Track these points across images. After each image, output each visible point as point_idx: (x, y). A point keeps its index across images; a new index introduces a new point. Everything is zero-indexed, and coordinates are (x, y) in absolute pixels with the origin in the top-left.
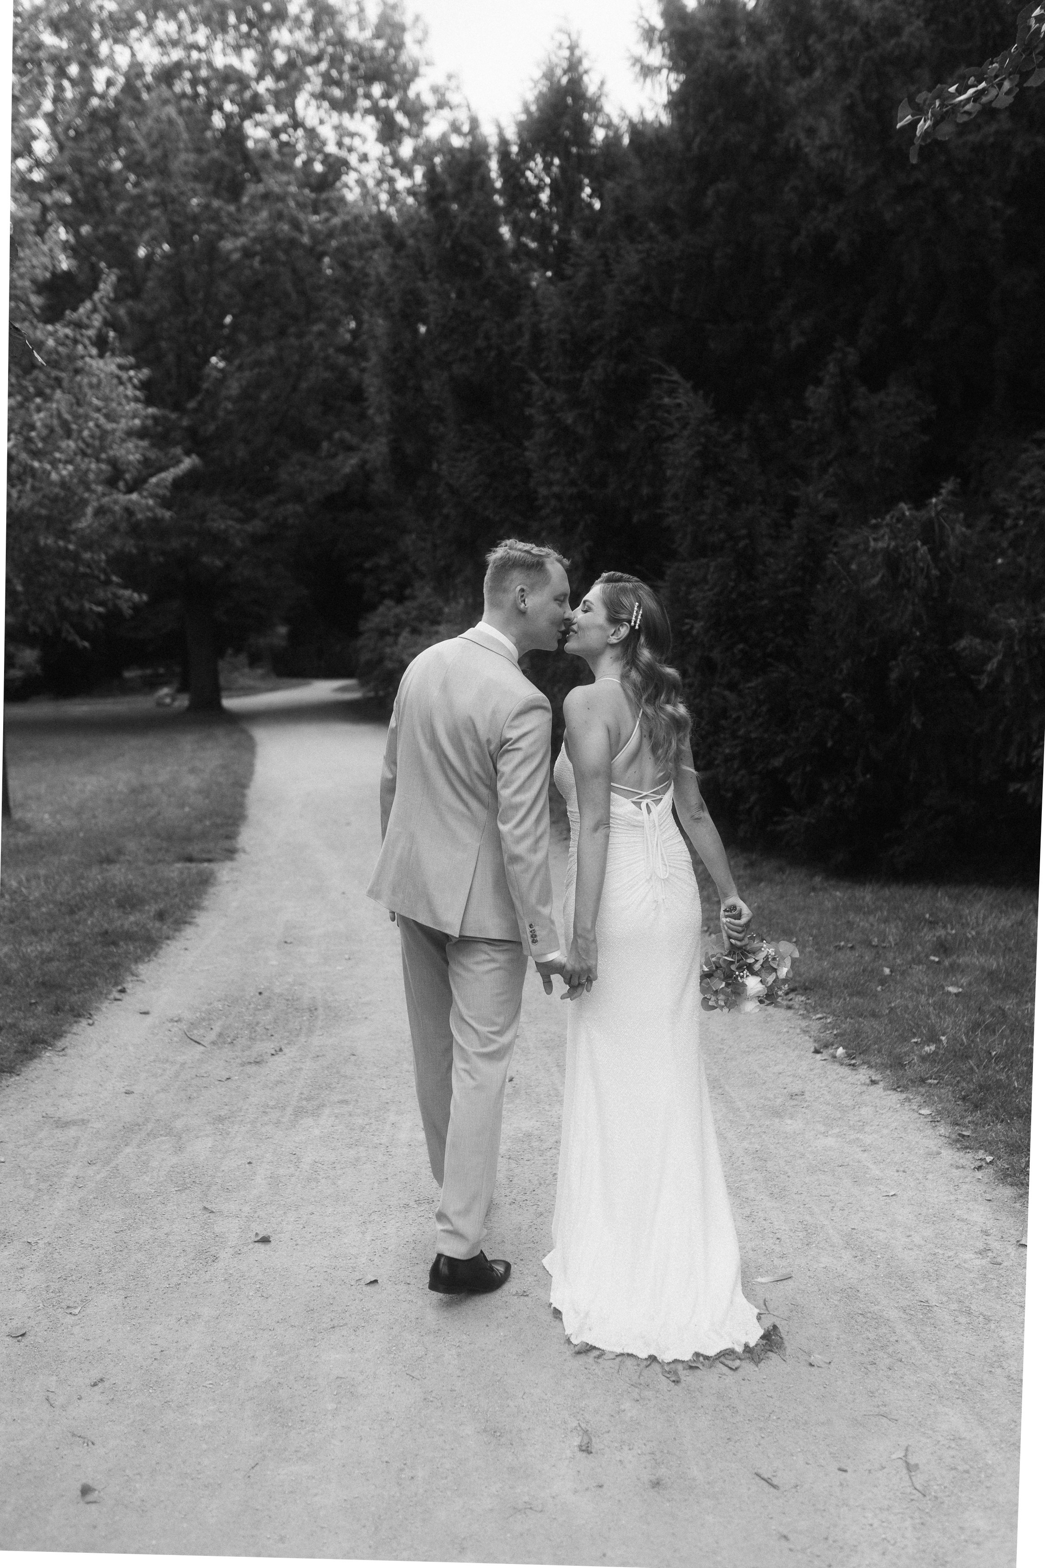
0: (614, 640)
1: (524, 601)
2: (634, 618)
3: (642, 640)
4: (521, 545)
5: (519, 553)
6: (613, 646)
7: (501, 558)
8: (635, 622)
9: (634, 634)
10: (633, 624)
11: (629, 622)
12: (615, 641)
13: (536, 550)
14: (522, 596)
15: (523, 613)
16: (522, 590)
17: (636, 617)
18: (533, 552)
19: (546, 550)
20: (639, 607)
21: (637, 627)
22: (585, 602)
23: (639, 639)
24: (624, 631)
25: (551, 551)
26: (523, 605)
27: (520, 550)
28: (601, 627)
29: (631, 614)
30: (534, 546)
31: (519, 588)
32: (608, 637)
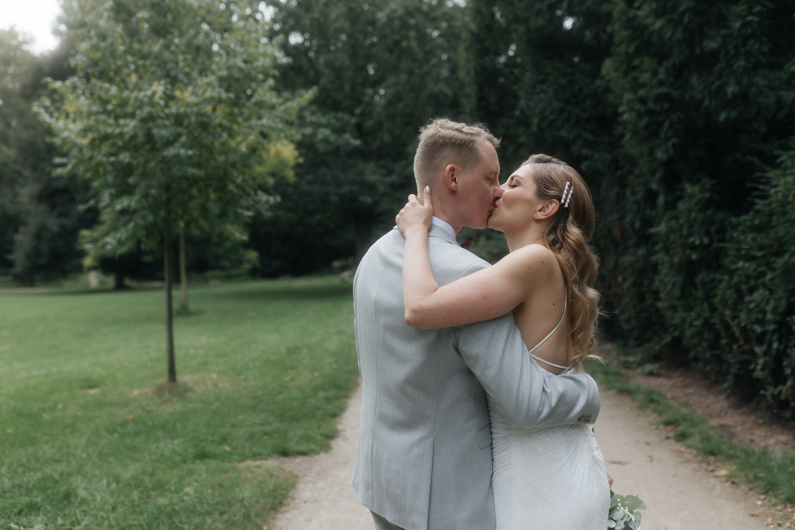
0: (540, 215)
1: (455, 180)
2: (564, 196)
3: (571, 218)
4: (452, 124)
5: (450, 131)
6: (538, 221)
7: (433, 136)
8: (565, 200)
9: (562, 213)
10: (563, 201)
11: (560, 200)
12: (543, 217)
13: (466, 128)
14: (453, 175)
15: (453, 192)
16: (452, 169)
17: (567, 195)
18: (464, 130)
19: (476, 129)
20: (570, 186)
21: (566, 205)
22: (512, 178)
23: (567, 218)
24: (553, 208)
25: (482, 131)
26: (454, 184)
27: (451, 129)
28: (528, 202)
29: (562, 192)
30: (464, 124)
31: (449, 167)
32: (535, 212)
